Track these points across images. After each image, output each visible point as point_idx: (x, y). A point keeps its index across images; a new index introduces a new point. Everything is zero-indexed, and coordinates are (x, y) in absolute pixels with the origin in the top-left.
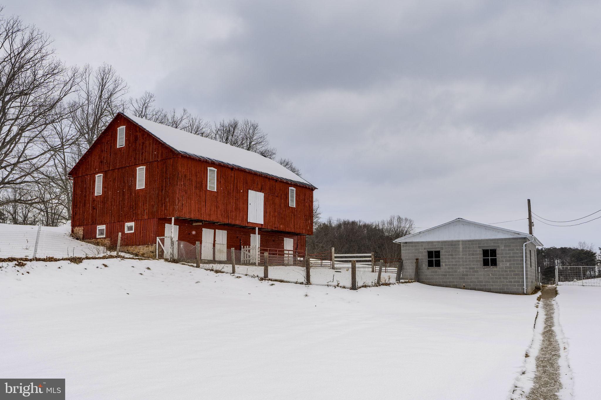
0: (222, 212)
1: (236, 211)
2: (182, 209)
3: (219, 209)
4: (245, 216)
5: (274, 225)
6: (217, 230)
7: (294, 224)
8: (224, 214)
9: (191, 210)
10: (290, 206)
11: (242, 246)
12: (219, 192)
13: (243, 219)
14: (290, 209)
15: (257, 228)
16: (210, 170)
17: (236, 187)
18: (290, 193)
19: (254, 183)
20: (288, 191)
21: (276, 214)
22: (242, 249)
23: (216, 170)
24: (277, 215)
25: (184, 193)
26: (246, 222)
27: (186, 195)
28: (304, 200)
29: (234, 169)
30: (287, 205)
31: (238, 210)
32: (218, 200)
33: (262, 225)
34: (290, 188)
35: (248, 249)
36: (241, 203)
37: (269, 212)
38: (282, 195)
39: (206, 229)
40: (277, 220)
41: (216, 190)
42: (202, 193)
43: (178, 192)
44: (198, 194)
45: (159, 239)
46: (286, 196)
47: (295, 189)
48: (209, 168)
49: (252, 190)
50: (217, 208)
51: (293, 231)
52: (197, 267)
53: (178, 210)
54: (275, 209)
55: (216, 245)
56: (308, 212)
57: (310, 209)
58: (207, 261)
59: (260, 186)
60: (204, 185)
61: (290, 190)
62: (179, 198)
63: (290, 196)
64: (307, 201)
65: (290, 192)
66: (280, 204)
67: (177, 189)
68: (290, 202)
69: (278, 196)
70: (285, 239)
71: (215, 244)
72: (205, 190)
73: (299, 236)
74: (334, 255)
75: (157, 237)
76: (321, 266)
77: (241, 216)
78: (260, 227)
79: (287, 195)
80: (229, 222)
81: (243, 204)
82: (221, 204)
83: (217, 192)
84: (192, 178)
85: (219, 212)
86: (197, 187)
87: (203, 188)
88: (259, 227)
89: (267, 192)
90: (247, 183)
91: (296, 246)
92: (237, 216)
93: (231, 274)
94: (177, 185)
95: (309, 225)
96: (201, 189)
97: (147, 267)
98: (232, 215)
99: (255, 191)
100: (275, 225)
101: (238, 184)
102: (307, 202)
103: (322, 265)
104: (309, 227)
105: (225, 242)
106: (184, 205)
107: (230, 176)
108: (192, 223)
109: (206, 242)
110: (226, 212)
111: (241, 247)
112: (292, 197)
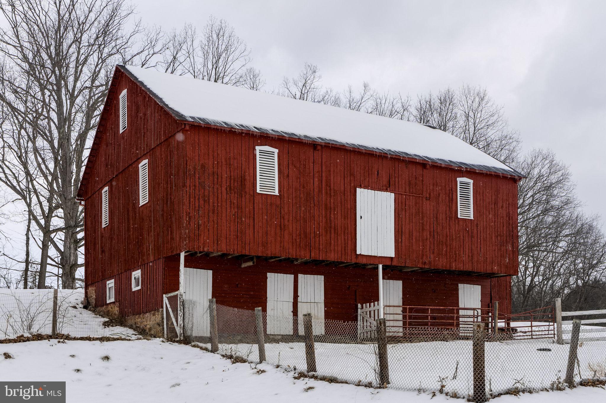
0: (294, 237)
1: (329, 234)
2: (199, 235)
3: (286, 232)
4: (350, 242)
5: (422, 258)
6: (300, 276)
7: (470, 255)
8: (298, 240)
9: (221, 236)
10: (459, 217)
11: (359, 305)
12: (285, 195)
13: (345, 250)
14: (461, 223)
15: (380, 267)
16: (261, 152)
17: (327, 185)
18: (459, 191)
19: (370, 172)
20: (454, 187)
21: (426, 234)
22: (359, 309)
23: (276, 151)
24: (428, 236)
25: (202, 202)
26: (353, 254)
27: (207, 207)
28: (496, 203)
29: (319, 147)
30: (454, 216)
31: (333, 232)
32: (283, 213)
33: (392, 258)
34: (459, 180)
35: (368, 309)
36: (339, 217)
37: (407, 231)
38: (441, 195)
39: (276, 274)
40: (428, 247)
41: (277, 193)
42: (243, 200)
43: (186, 202)
44: (236, 204)
45: (166, 298)
46: (449, 197)
47: (471, 181)
48: (258, 148)
49: (366, 187)
50: (281, 229)
51: (468, 267)
52: (212, 351)
53: (189, 237)
54: (423, 224)
55: (299, 304)
56: (505, 228)
57: (511, 222)
58: (280, 337)
59: (385, 180)
60: (248, 184)
61: (459, 184)
62: (189, 213)
63: (459, 195)
64: (501, 204)
65: (459, 189)
66: (435, 215)
67: (184, 195)
68: (459, 208)
69: (430, 198)
70: (461, 286)
71: (297, 304)
72: (252, 193)
73: (495, 280)
74: (560, 314)
75: (164, 295)
76: (532, 338)
77: (339, 242)
78: (388, 263)
79: (452, 194)
80: (313, 255)
81: (345, 218)
82: (291, 221)
83: (281, 196)
84: (220, 170)
85: (286, 237)
86: (232, 188)
87: (247, 190)
88: (385, 264)
89: (403, 190)
90: (352, 174)
91: (488, 300)
92: (330, 244)
93: (258, 363)
94: (184, 186)
95: (509, 255)
96: (243, 193)
97: (105, 355)
98: (317, 242)
99: (373, 189)
100: (425, 257)
101: (332, 178)
102: (502, 207)
103: (534, 337)
104: (509, 260)
105: (320, 297)
106: (201, 228)
107: (311, 160)
108: (241, 265)
109: (276, 299)
110: (302, 236)
111: (357, 306)
112: (465, 197)
